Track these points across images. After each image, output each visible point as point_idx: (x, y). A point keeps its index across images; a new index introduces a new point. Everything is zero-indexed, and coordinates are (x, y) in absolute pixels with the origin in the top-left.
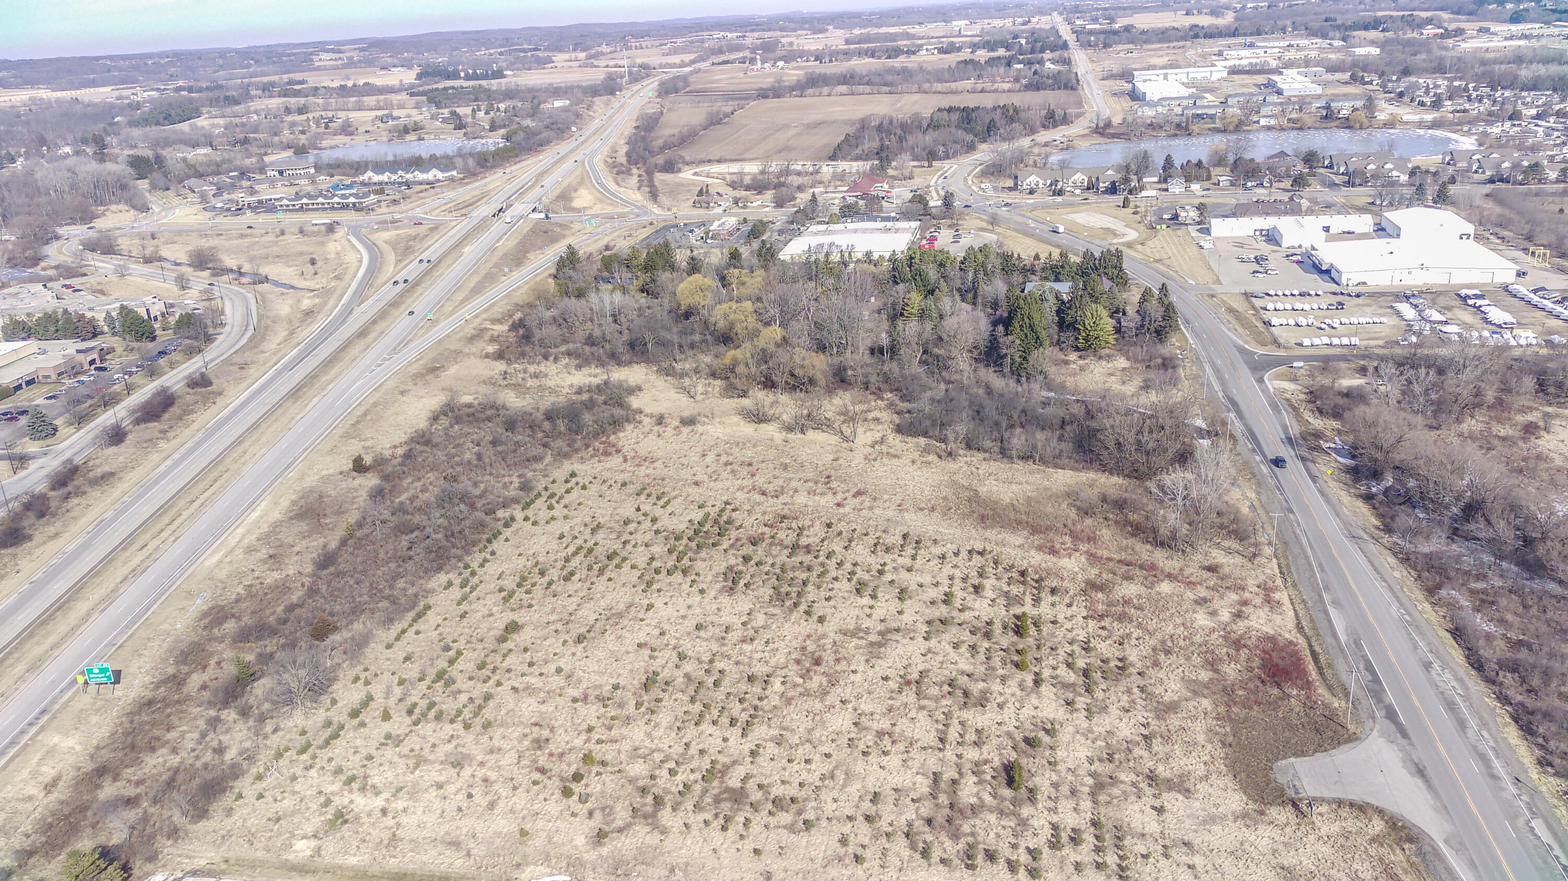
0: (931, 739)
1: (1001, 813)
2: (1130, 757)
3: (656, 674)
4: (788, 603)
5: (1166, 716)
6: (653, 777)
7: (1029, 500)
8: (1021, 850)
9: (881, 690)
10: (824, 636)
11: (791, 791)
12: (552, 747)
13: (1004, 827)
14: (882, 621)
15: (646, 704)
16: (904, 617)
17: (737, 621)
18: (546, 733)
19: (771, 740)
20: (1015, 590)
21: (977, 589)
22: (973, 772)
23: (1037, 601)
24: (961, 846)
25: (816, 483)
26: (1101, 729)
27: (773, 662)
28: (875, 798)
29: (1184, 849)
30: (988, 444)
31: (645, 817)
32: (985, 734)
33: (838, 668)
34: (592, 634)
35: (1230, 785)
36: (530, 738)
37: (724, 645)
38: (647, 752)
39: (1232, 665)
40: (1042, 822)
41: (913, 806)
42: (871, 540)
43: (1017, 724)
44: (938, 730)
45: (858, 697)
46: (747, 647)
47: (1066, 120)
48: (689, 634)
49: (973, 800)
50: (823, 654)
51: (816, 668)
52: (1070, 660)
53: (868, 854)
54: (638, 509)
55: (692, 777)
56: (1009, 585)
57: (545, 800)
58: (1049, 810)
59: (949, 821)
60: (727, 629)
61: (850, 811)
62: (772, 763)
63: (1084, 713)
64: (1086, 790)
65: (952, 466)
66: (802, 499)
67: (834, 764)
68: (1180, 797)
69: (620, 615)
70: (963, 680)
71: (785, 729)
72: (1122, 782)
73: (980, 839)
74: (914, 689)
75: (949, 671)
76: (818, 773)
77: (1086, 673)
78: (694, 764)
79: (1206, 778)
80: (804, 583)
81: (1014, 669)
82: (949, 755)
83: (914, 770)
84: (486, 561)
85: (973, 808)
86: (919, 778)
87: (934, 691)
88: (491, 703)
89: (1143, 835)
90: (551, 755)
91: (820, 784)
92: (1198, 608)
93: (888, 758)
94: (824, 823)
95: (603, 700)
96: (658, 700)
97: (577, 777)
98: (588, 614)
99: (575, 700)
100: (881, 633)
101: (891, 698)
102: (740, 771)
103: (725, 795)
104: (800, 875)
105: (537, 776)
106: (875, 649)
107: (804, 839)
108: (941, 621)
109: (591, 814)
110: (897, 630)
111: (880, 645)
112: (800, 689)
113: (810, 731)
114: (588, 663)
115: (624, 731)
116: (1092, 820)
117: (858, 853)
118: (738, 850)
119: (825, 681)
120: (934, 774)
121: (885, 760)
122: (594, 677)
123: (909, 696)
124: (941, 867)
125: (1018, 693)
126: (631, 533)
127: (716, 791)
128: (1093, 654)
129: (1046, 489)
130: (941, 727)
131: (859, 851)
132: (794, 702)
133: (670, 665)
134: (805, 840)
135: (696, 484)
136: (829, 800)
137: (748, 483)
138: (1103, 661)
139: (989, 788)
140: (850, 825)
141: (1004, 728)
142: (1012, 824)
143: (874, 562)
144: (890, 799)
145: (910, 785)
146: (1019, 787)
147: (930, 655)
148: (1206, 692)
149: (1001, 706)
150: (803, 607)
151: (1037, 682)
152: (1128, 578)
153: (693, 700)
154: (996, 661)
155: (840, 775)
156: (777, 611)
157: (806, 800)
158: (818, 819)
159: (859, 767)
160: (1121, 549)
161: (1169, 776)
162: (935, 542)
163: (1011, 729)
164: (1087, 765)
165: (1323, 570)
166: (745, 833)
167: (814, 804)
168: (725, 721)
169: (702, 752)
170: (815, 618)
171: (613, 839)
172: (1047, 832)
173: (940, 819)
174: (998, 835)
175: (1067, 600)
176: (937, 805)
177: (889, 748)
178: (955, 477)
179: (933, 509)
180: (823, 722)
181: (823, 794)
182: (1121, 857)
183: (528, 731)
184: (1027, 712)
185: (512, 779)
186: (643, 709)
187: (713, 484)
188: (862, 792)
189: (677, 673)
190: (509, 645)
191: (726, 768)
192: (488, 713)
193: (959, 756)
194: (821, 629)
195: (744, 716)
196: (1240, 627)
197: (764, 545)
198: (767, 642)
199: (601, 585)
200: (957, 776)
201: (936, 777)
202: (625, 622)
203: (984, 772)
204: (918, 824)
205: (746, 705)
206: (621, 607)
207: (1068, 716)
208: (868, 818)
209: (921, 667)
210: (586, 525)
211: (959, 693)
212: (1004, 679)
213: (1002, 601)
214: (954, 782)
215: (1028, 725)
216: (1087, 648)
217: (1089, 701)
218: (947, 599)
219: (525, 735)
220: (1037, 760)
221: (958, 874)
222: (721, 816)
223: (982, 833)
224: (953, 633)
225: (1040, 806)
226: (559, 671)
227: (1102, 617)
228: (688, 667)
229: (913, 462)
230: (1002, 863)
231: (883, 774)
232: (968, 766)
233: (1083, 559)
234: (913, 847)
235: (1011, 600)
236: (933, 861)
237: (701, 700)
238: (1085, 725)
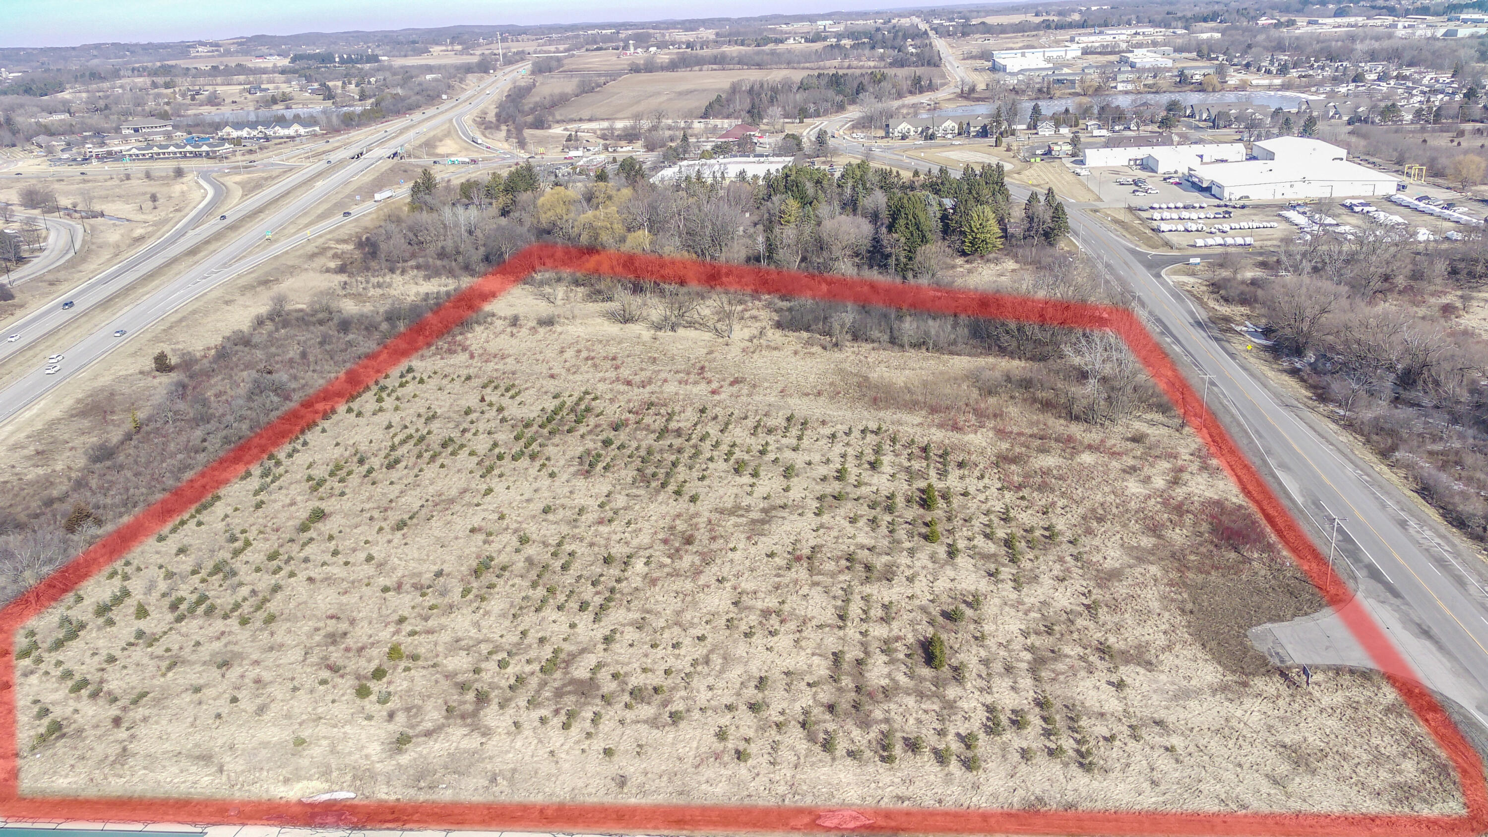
0: (829, 616)
1: (921, 695)
2: (1072, 628)
3: (491, 559)
4: (654, 484)
5: (1110, 584)
6: (477, 671)
7: (925, 384)
8: (950, 737)
9: (766, 567)
10: (697, 514)
11: (656, 679)
12: (349, 641)
13: (926, 712)
14: (765, 498)
15: (474, 591)
16: (791, 494)
17: (593, 504)
18: (344, 626)
19: (631, 624)
20: (917, 465)
21: (874, 466)
22: (882, 651)
23: (943, 474)
24: (874, 734)
25: (688, 374)
26: (1032, 600)
27: (635, 542)
28: (762, 683)
29: (1157, 729)
30: (876, 334)
31: (463, 717)
32: (894, 609)
33: (714, 546)
34: (415, 521)
35: (1199, 655)
36: (322, 632)
37: (576, 527)
38: (471, 643)
39: (1177, 530)
40: (974, 704)
41: (809, 692)
42: (750, 423)
43: (931, 598)
44: (836, 608)
45: (737, 576)
46: (604, 529)
47: (931, 87)
48: (534, 517)
49: (884, 682)
50: (696, 533)
51: (687, 547)
52: (988, 531)
53: (753, 749)
54: (483, 400)
55: (528, 669)
56: (909, 460)
57: (333, 701)
58: (981, 690)
59: (856, 706)
60: (581, 511)
61: (727, 700)
62: (631, 650)
63: (1011, 584)
64: (1025, 666)
65: (837, 355)
66: (671, 388)
67: (709, 647)
68: (1142, 671)
69: (452, 501)
70: (863, 555)
71: (648, 612)
72: (1066, 656)
73: (896, 726)
74: (805, 565)
75: (846, 546)
76: (689, 659)
77: (1008, 543)
78: (532, 654)
79: (1169, 648)
80: (674, 464)
81: (922, 542)
82: (852, 632)
83: (809, 651)
84: (295, 450)
85: (885, 691)
86: (816, 660)
87: (830, 566)
88: (279, 596)
89: (1102, 715)
90: (348, 650)
91: (692, 669)
92: (1127, 476)
93: (776, 639)
94: (696, 714)
95: (422, 587)
96: (491, 586)
97: (378, 674)
98: (412, 500)
99: (386, 589)
100: (763, 510)
101: (778, 575)
102: (591, 660)
103: (569, 688)
104: (665, 778)
105: (326, 674)
106: (758, 526)
107: (670, 734)
108: (835, 497)
109: (391, 716)
110: (784, 507)
111: (763, 522)
112: (666, 570)
113: (678, 613)
114: (406, 549)
115: (444, 620)
116: (1035, 700)
117: (741, 748)
118: (583, 751)
119: (697, 560)
120: (834, 654)
121: (772, 641)
122: (412, 564)
123: (800, 572)
124: (849, 761)
125: (930, 565)
126: (472, 422)
127: (557, 684)
128: (1013, 523)
129: (942, 373)
130: (839, 603)
131: (742, 746)
132: (660, 583)
133: (508, 549)
134: (670, 738)
135: (552, 376)
136: (703, 688)
137: (612, 374)
138: (1026, 531)
139: (903, 668)
140: (729, 716)
141: (917, 602)
142: (936, 707)
143: (756, 443)
144: (781, 685)
145: (805, 667)
146: (941, 665)
147: (822, 531)
148: (1152, 558)
149: (910, 579)
150: (672, 487)
151: (952, 553)
152: (1043, 450)
153: (534, 585)
154: (901, 534)
155: (717, 660)
156: (642, 492)
157: (673, 689)
158: (688, 711)
159: (741, 649)
160: (1031, 424)
161: (1123, 647)
162: (824, 423)
163: (925, 602)
164: (1021, 639)
165: (1260, 436)
166: (593, 731)
167: (683, 693)
168: (574, 605)
169: (542, 640)
170: (687, 498)
171: (418, 745)
172: (981, 715)
173: (844, 704)
174: (919, 721)
175: (977, 473)
176: (840, 690)
177: (777, 627)
178: (843, 366)
179: (819, 394)
180: (695, 603)
181: (695, 682)
182: (1078, 742)
183: (321, 624)
184: (942, 584)
185: (293, 679)
186: (471, 596)
187: (571, 377)
188: (745, 677)
189: (515, 557)
190: (312, 534)
191: (572, 658)
192: (272, 607)
193: (864, 634)
194: (692, 508)
195: (598, 600)
196: (1179, 493)
197: (628, 430)
198: (629, 523)
199: (431, 472)
200: (862, 655)
201: (837, 658)
202: (456, 507)
203: (896, 650)
204: (817, 711)
205: (599, 588)
206: (454, 492)
207: (992, 587)
208: (753, 707)
209: (812, 543)
210: (419, 416)
211: (859, 568)
212: (912, 552)
213: (903, 476)
214: (859, 662)
215: (944, 598)
216: (1006, 519)
217: (1014, 571)
218: (841, 476)
219: (317, 629)
220: (959, 635)
221: (871, 769)
222: (563, 712)
223: (899, 719)
224: (848, 508)
225: (969, 685)
226: (370, 559)
227: (1019, 488)
228: (530, 550)
229: (796, 353)
230: (927, 756)
231: (771, 656)
232: (876, 644)
233: (991, 434)
234: (811, 738)
235: (912, 476)
236: (838, 753)
237: (544, 585)
238: (1014, 595)
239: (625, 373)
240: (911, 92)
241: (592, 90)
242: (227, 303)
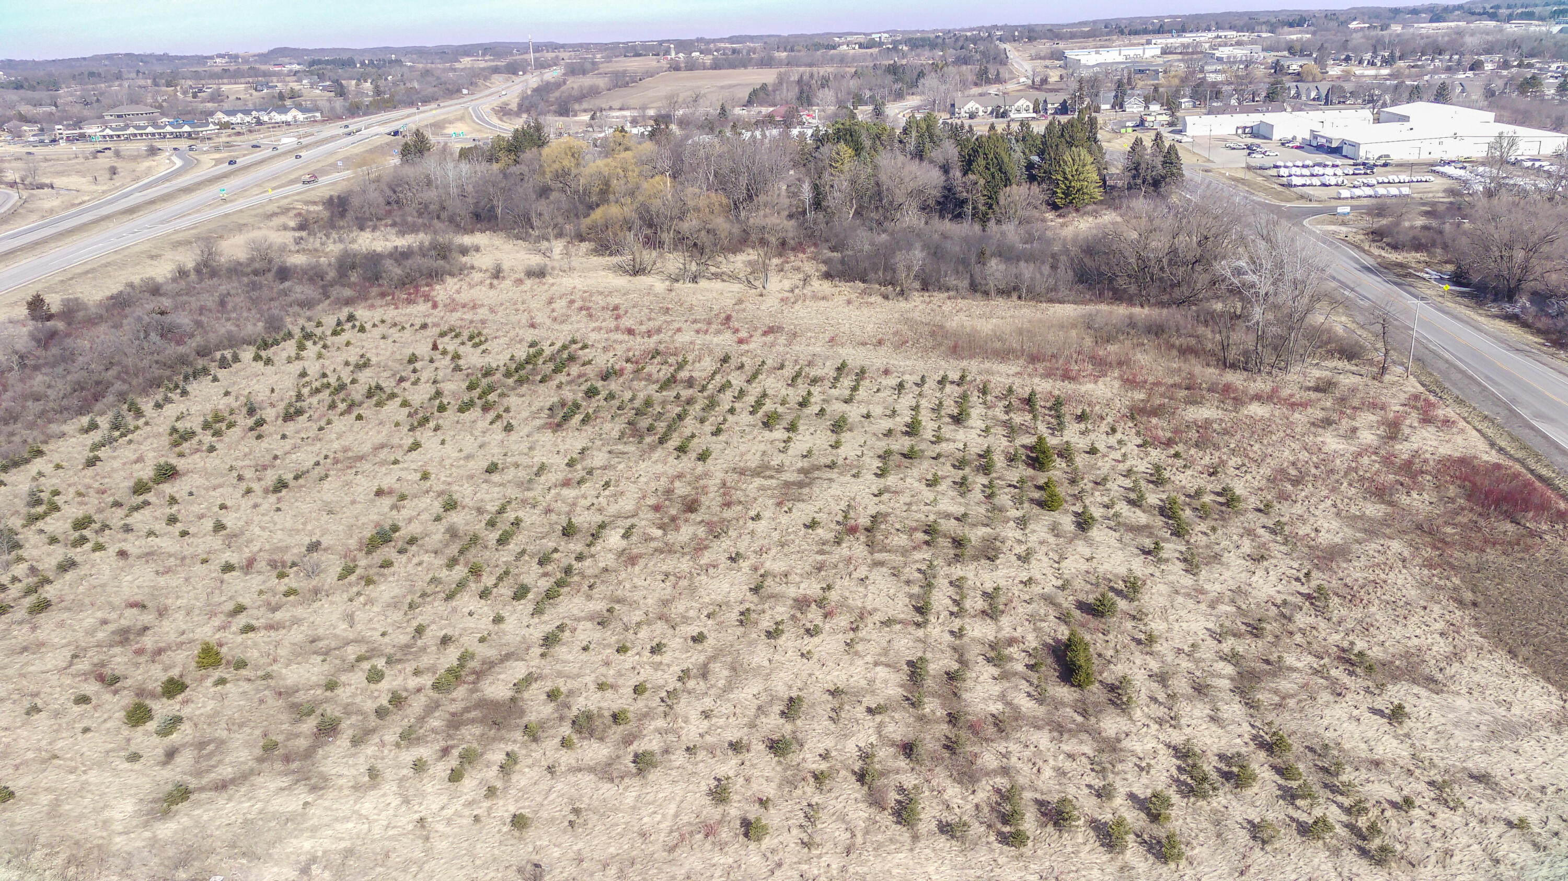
0: (901, 608)
1: (1059, 730)
2: (1291, 627)
3: (395, 529)
4: (648, 439)
5: (1334, 565)
6: (331, 686)
7: (1020, 332)
8: (1119, 801)
9: (803, 541)
10: (706, 475)
11: (619, 701)
12: (148, 641)
13: (1071, 756)
14: (804, 456)
15: (359, 571)
16: (842, 451)
17: (560, 462)
18: (147, 618)
19: (591, 618)
20: (1018, 418)
21: (958, 420)
22: (988, 660)
23: (1058, 427)
24: (983, 793)
25: (709, 323)
26: (1218, 587)
27: (612, 509)
28: (792, 707)
29: (1480, 788)
30: (952, 281)
31: (287, 759)
32: (1002, 600)
33: (728, 514)
34: (301, 481)
35: (1509, 667)
36: (112, 627)
37: (528, 489)
38: (333, 645)
39: (1414, 494)
40: (1150, 744)
41: (870, 723)
42: (788, 372)
43: (1059, 583)
44: (911, 596)
45: (761, 552)
46: (569, 493)
47: (998, 80)
48: (471, 477)
49: (996, 707)
50: (703, 499)
51: (689, 515)
52: (1133, 496)
53: (773, 818)
54: (435, 347)
55: (413, 683)
56: (1007, 413)
57: (86, 730)
58: (1160, 722)
59: (951, 746)
60: (542, 468)
61: (732, 735)
62: (584, 656)
63: (1182, 565)
64: (1226, 684)
65: (902, 305)
66: (683, 338)
67: (710, 652)
68: (1423, 692)
69: (361, 458)
70: (948, 526)
71: (618, 601)
72: (1291, 669)
73: (1021, 780)
74: (863, 538)
75: (921, 515)
76: (676, 669)
77: (1167, 511)
78: (426, 661)
79: (1457, 656)
80: (680, 417)
81: (1036, 510)
82: (937, 631)
83: (869, 659)
84: (167, 400)
85: (998, 723)
86: (881, 672)
87: (901, 540)
88: (69, 576)
89: (1377, 764)
90: (140, 652)
91: (679, 685)
92: (1320, 430)
93: (816, 640)
94: (679, 758)
95: (284, 565)
96: (387, 564)
97: (174, 688)
98: (305, 458)
99: (228, 568)
100: (801, 471)
101: (821, 552)
102: (518, 670)
103: (473, 714)
104: (613, 871)
105: (91, 688)
106: (794, 490)
107: (631, 791)
108: (904, 455)
109: (171, 754)
110: (832, 466)
111: (801, 485)
112: (654, 544)
113: (665, 603)
114: (278, 517)
115: (300, 611)
116: (1254, 738)
117: (751, 817)
118: (477, 819)
119: (701, 531)
120: (910, 664)
121: (810, 643)
122: (280, 535)
123: (856, 548)
124: (942, 841)
125: (1052, 539)
126: (415, 371)
127: (453, 708)
128: (1168, 487)
129: (1040, 321)
130: (916, 590)
131: (754, 811)
132: (642, 562)
133: (425, 516)
134: (630, 798)
135: (533, 326)
136: (694, 715)
137: (610, 324)
138: (1189, 496)
139: (1024, 685)
140: (734, 761)
141: (1036, 589)
142: (1088, 749)
143: (795, 395)
144: (823, 711)
145: (863, 683)
146: (1088, 680)
147: (886, 496)
148: (1388, 531)
149: (1024, 558)
150: (674, 442)
151: (1084, 523)
152: (1192, 401)
153: (452, 563)
154: (1004, 498)
155: (720, 672)
156: (631, 448)
157: (646, 716)
158: (666, 751)
159: (760, 656)
160: (1171, 372)
161: (1381, 656)
162: (886, 372)
163: (1048, 589)
164: (1210, 642)
165: (1495, 383)
166: (499, 784)
167: (660, 723)
168: (505, 590)
169: (445, 641)
170: (694, 455)
171: (199, 804)
172: (1166, 764)
173: (931, 741)
174: (1061, 773)
175: (1104, 427)
176: (921, 718)
177: (819, 621)
178: (910, 315)
179: (880, 343)
180: (692, 590)
181: (682, 706)
182: (1348, 811)
183: (114, 616)
184: (1073, 565)
185: (37, 695)
186: (353, 578)
187: (557, 327)
188: (764, 697)
189: (432, 527)
190: (149, 497)
191: (489, 666)
192: (49, 592)
193: (958, 634)
194: (700, 468)
195: (545, 584)
196: (1403, 450)
197: (621, 380)
198: (607, 485)
199: (341, 424)
200: (955, 666)
201: (915, 670)
202: (366, 466)
203: (1010, 659)
204: (885, 755)
205: (549, 568)
206: (367, 448)
207: (1151, 569)
208: (777, 747)
209: (872, 510)
210: (347, 364)
211: (944, 543)
212: (1022, 523)
213: (1000, 431)
214: (952, 677)
215: (1078, 584)
216: (1157, 480)
217: (1183, 549)
218: (912, 429)
219: (105, 622)
220: (1110, 637)
221: (982, 855)
222: (455, 752)
223: (1026, 768)
224: (924, 468)
225: (1138, 714)
226: (219, 527)
227: (1169, 443)
228: (456, 518)
229: (849, 302)
230: (1081, 835)
231: (806, 666)
232: (978, 649)
233: (1117, 384)
234: (876, 800)
235: (1012, 430)
236: (922, 828)
237: (466, 564)
238: (1188, 581)
239: (627, 322)
240: (976, 84)
241: (626, 85)
242: (152, 257)
